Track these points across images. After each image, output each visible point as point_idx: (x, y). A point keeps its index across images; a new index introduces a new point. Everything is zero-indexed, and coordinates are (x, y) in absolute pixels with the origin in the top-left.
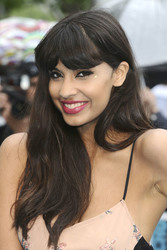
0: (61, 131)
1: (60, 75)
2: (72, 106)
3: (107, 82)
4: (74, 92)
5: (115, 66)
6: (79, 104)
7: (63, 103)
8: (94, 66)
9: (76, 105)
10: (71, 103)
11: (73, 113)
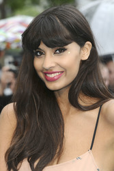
0: (38, 97)
1: (42, 53)
2: (52, 76)
3: (77, 57)
4: (53, 65)
5: (82, 45)
6: (58, 74)
7: (45, 74)
8: (67, 44)
9: (55, 74)
10: (51, 73)
11: (53, 80)
